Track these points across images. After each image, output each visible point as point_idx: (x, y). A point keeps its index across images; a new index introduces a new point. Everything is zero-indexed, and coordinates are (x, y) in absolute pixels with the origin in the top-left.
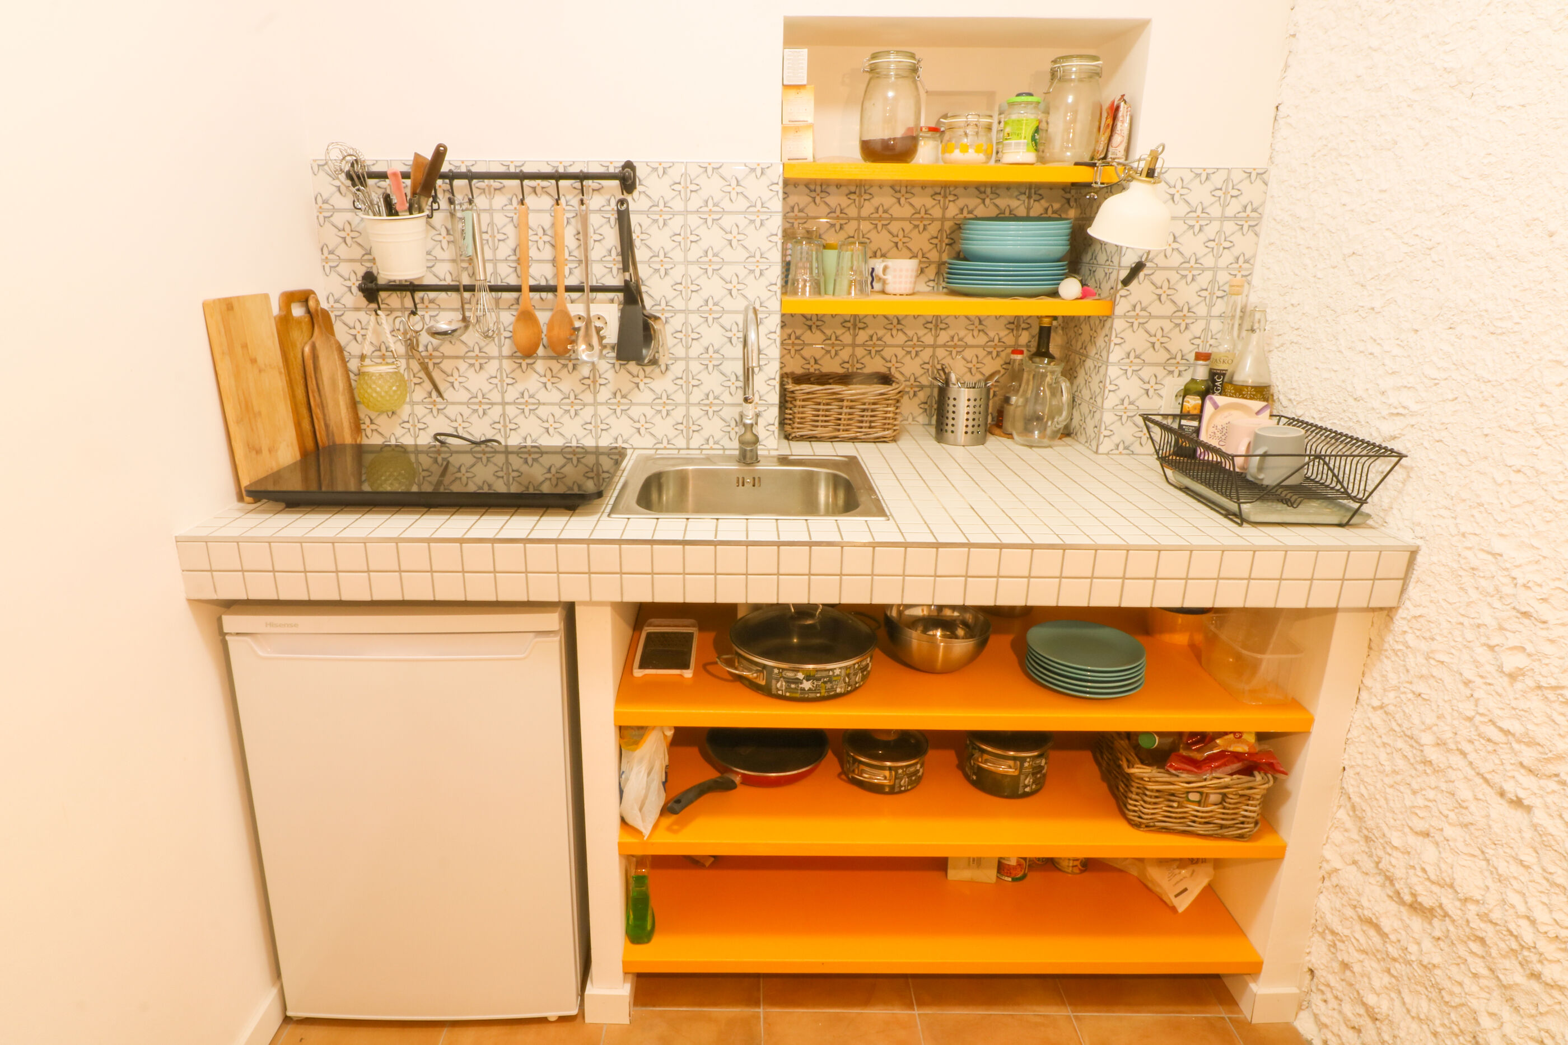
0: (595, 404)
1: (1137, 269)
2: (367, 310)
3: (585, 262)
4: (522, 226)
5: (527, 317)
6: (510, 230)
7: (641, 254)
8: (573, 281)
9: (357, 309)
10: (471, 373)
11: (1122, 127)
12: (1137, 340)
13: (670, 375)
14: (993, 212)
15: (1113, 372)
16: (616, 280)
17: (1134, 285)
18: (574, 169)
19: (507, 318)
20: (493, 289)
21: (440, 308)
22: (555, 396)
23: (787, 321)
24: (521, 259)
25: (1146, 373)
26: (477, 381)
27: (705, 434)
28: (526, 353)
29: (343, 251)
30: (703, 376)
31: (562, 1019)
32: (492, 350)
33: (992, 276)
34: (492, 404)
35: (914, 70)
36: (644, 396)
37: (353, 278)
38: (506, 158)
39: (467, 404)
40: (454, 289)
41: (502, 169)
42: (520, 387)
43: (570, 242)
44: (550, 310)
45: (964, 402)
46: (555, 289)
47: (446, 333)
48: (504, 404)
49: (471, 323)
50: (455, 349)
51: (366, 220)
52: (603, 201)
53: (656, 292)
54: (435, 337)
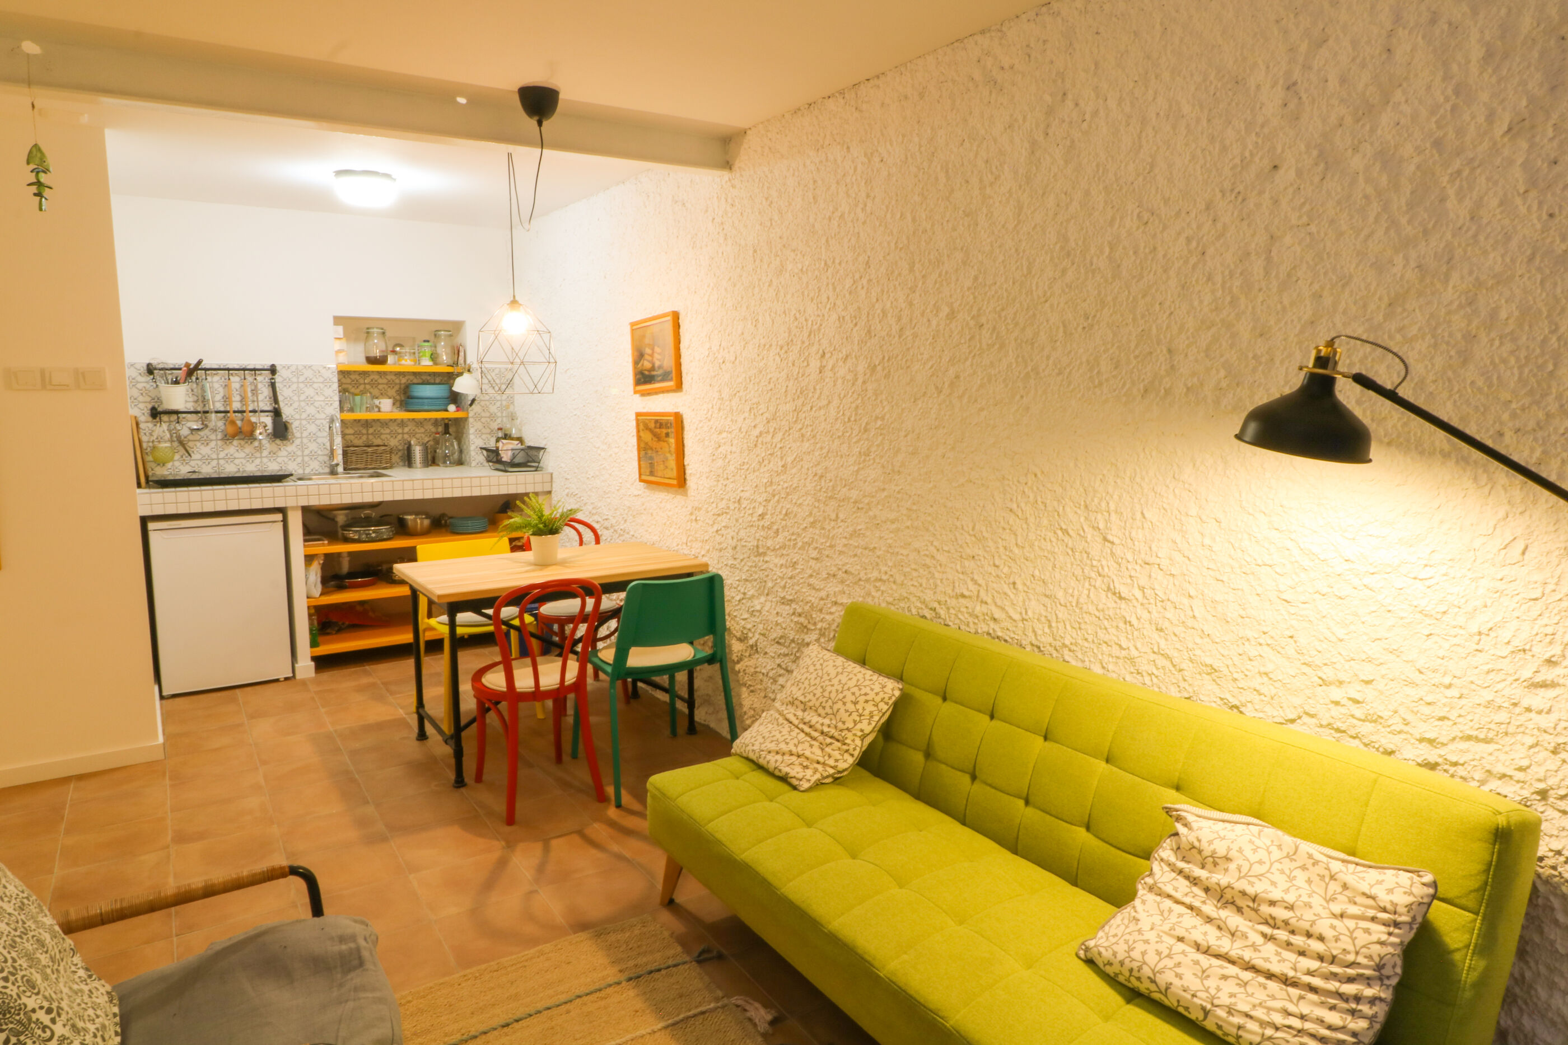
0: (261, 457)
1: (473, 401)
2: (152, 422)
3: (255, 401)
4: (228, 386)
5: (233, 423)
6: (221, 390)
7: (280, 398)
8: (251, 408)
9: (147, 422)
10: (202, 447)
11: (462, 354)
12: (478, 425)
13: (294, 445)
14: (420, 381)
15: (472, 437)
16: (268, 408)
17: (474, 406)
18: (252, 367)
19: (220, 424)
20: (217, 412)
21: (188, 421)
22: (242, 455)
23: (343, 422)
24: (227, 399)
25: (484, 436)
26: (205, 450)
28: (228, 438)
29: (141, 399)
30: (309, 444)
31: (286, 679)
32: (213, 437)
33: (423, 404)
34: (213, 459)
35: (384, 333)
36: (283, 453)
37: (146, 409)
38: (220, 362)
39: (202, 460)
40: (196, 412)
41: (217, 367)
42: (226, 452)
43: (250, 394)
44: (242, 420)
45: (418, 452)
46: (244, 412)
47: (198, 429)
48: (218, 459)
49: (206, 426)
50: (197, 437)
51: (162, 385)
52: (263, 379)
53: (287, 412)
54: (187, 432)
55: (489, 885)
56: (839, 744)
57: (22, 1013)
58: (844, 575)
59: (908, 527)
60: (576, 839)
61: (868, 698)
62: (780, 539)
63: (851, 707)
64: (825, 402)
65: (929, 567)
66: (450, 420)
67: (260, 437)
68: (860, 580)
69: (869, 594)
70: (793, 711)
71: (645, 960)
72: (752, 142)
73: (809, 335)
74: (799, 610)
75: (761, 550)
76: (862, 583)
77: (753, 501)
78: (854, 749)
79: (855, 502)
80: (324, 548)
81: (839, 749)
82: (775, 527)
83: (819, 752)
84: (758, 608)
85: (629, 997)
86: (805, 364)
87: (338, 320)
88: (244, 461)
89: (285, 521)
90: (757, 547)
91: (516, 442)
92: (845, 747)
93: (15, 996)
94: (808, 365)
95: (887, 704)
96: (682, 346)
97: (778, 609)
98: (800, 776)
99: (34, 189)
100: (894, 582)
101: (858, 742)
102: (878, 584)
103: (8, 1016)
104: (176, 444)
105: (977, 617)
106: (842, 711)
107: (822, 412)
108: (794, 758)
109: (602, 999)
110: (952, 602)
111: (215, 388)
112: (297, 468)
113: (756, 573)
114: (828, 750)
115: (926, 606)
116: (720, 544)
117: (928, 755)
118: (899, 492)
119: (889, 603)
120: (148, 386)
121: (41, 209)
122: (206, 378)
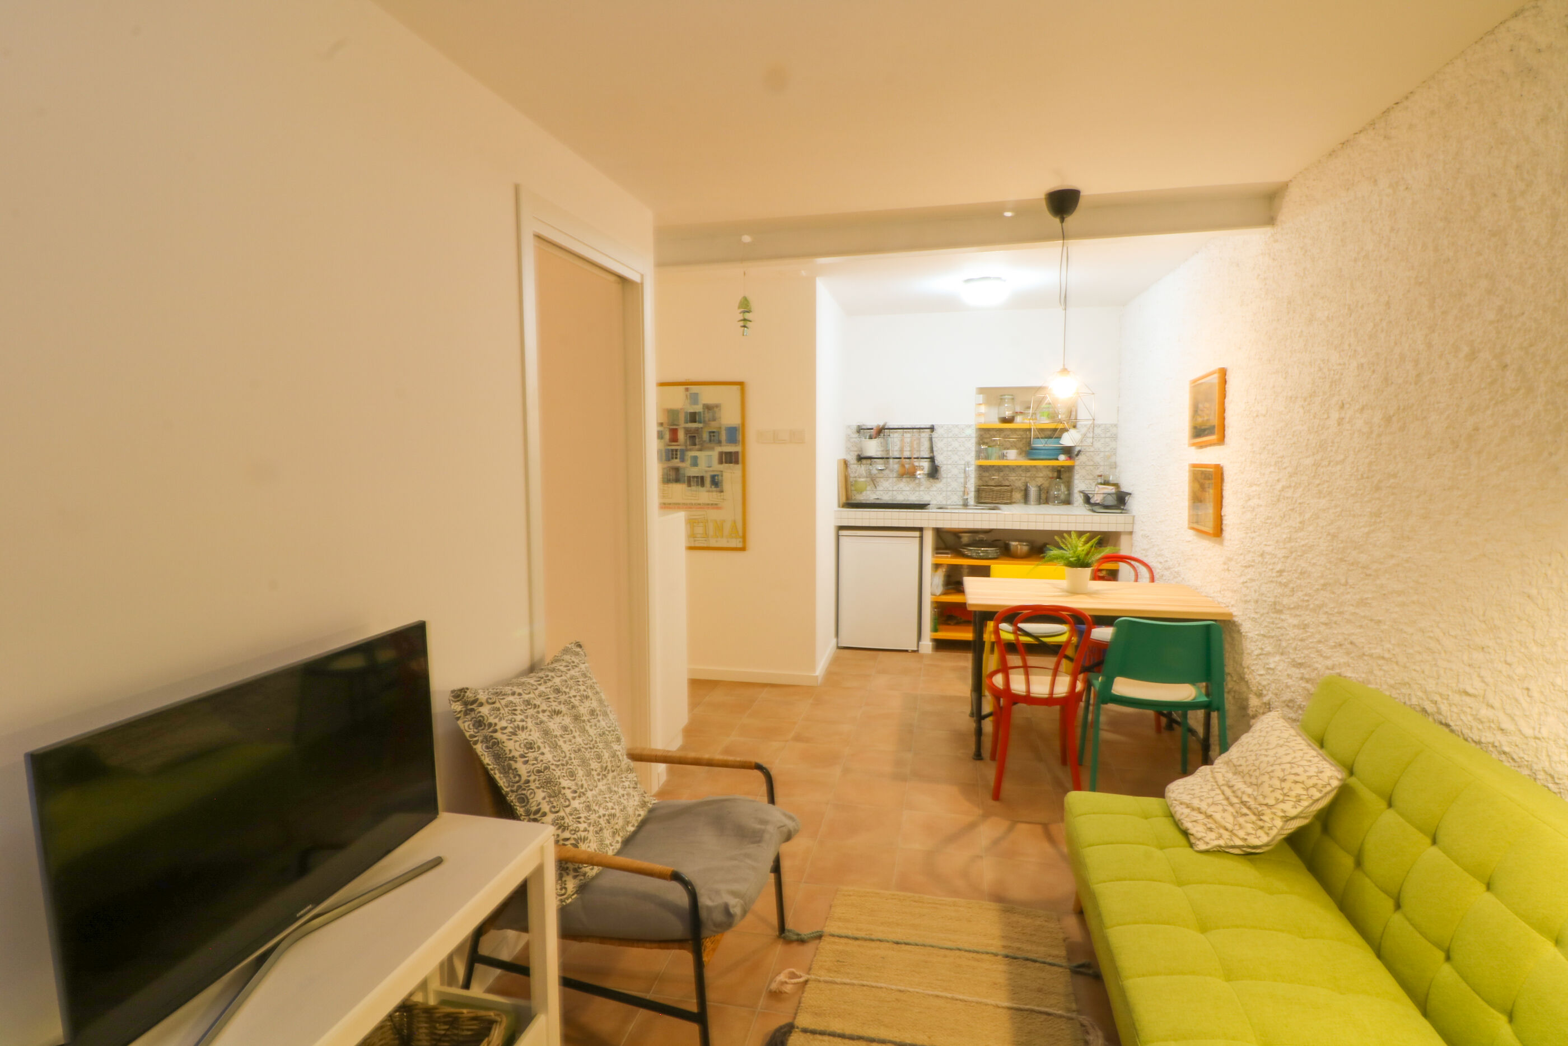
0: (918, 491)
2: (858, 464)
3: (919, 451)
4: (902, 441)
5: (903, 466)
6: (899, 443)
7: (935, 449)
8: (915, 456)
9: (854, 464)
10: (884, 482)
12: (1084, 472)
13: (942, 483)
14: (1040, 436)
15: (1076, 482)
16: (928, 456)
17: (1080, 457)
18: (919, 427)
19: (896, 467)
20: (894, 458)
21: (877, 464)
22: (908, 489)
23: (978, 467)
24: (902, 450)
25: (1087, 482)
26: (886, 484)
27: (952, 499)
28: (900, 476)
29: (855, 449)
30: (952, 483)
31: (913, 651)
32: (891, 476)
33: (1041, 454)
34: (890, 490)
35: (1014, 399)
36: (934, 489)
37: (854, 456)
38: (899, 424)
39: (883, 490)
40: (883, 458)
41: (897, 427)
42: (898, 486)
43: (916, 446)
44: (909, 464)
45: (1033, 491)
46: (911, 458)
47: (883, 470)
48: (893, 491)
49: (887, 468)
50: (881, 475)
51: (864, 440)
52: (926, 434)
53: (939, 459)
54: (876, 472)
55: (953, 838)
56: (1254, 818)
57: (557, 786)
58: (1349, 646)
59: (1413, 602)
60: (1039, 829)
61: (1297, 778)
62: (1295, 599)
63: (1277, 783)
64: (1342, 457)
65: (1433, 652)
66: (1062, 467)
67: (920, 477)
68: (1364, 654)
69: (1371, 672)
70: (1223, 770)
71: (1029, 948)
72: (1294, 194)
73: (1331, 386)
74: (1307, 676)
75: (1278, 607)
76: (1366, 658)
77: (1275, 556)
78: (1270, 828)
79: (1363, 568)
80: (949, 560)
81: (1253, 823)
82: (1291, 585)
83: (1231, 819)
84: (1272, 666)
85: (998, 971)
86: (1326, 416)
87: (982, 390)
88: (909, 493)
89: (921, 537)
90: (1275, 603)
91: (1112, 487)
92: (1261, 823)
93: (557, 777)
94: (1328, 417)
95: (1321, 791)
96: (1227, 400)
97: (1289, 672)
98: (1199, 835)
99: (742, 323)
100: (1397, 663)
101: (1279, 823)
102: (1381, 662)
103: (549, 785)
104: (869, 479)
105: (1482, 722)
106: (1266, 785)
107: (1339, 467)
108: (1201, 817)
109: (978, 960)
110: (1456, 698)
111: (896, 444)
112: (937, 499)
113: (1273, 630)
114: (1241, 820)
115: (1428, 698)
116: (1245, 595)
117: (1359, 863)
118: (1407, 561)
119: (1392, 686)
120: (857, 441)
121: (743, 335)
122: (889, 435)
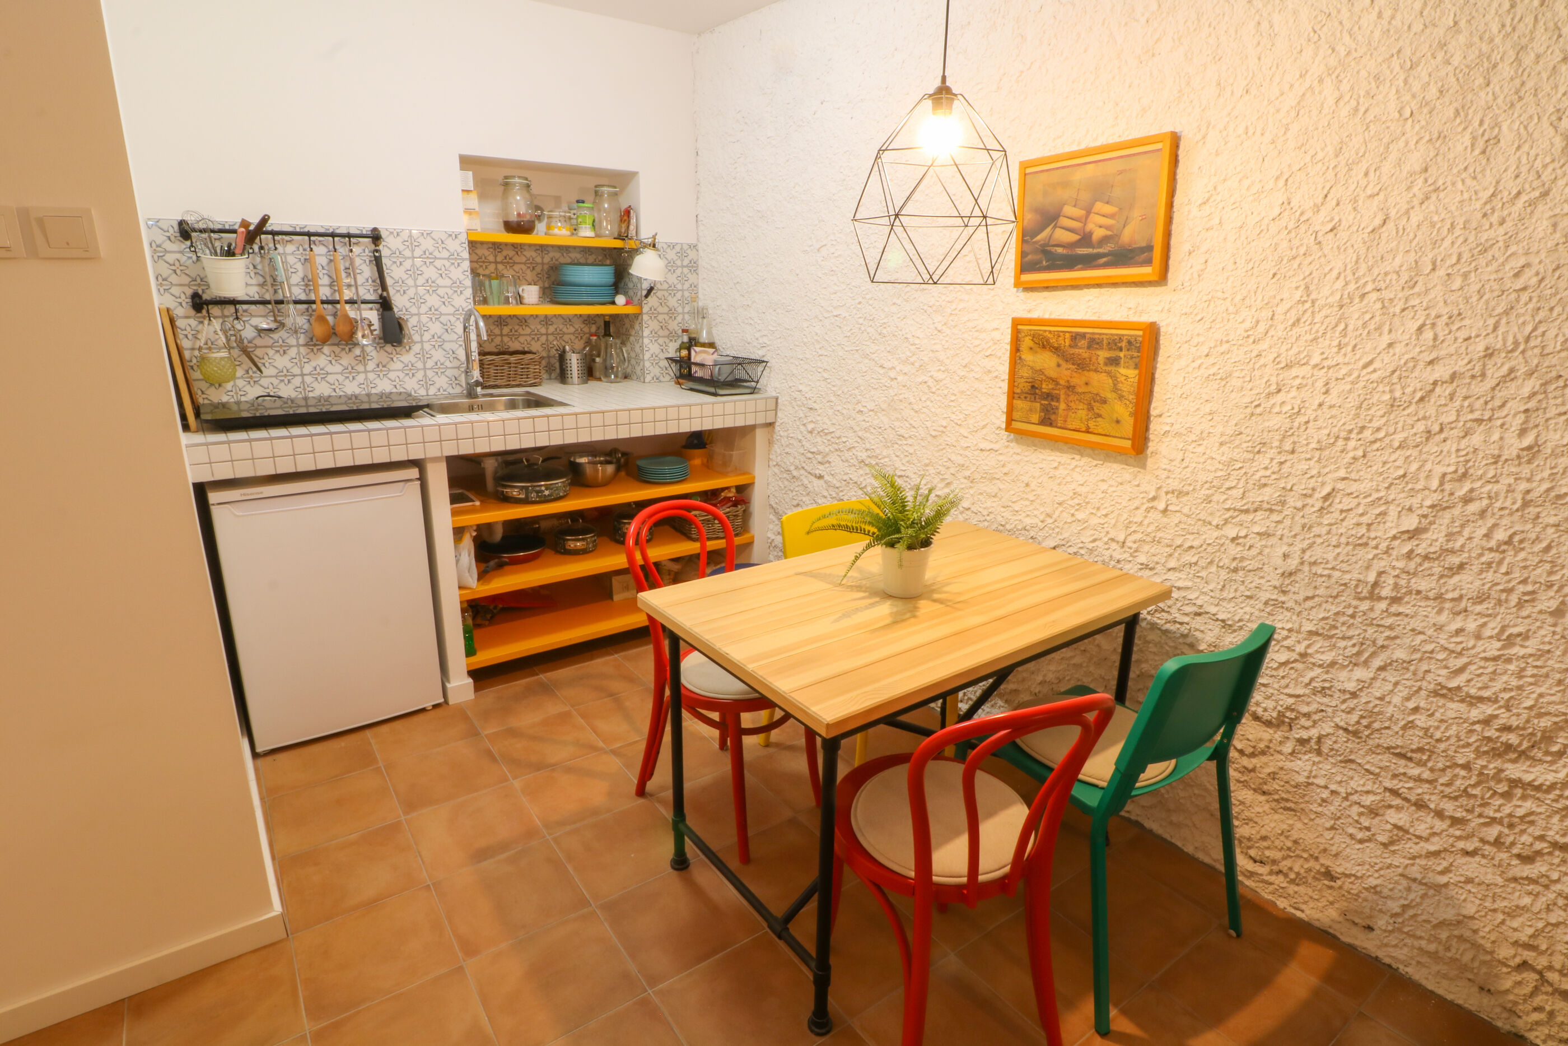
0: (366, 372)
1: (650, 290)
2: (194, 318)
3: (355, 285)
4: (309, 261)
5: (322, 319)
6: (299, 266)
7: (389, 281)
8: (347, 297)
9: (188, 318)
10: (277, 357)
12: (654, 325)
13: (412, 353)
14: (576, 260)
15: (645, 341)
16: (372, 295)
17: (651, 296)
18: (344, 231)
19: (301, 321)
20: (297, 302)
21: (251, 315)
22: (338, 368)
24: (309, 283)
25: (662, 341)
26: (282, 362)
27: (437, 386)
28: (315, 343)
29: (174, 279)
30: (433, 352)
31: (436, 707)
32: (291, 342)
33: (578, 294)
34: (294, 376)
35: (528, 185)
36: (398, 365)
37: (183, 296)
38: (294, 222)
39: (276, 376)
40: (264, 302)
41: (290, 229)
42: (313, 364)
43: (344, 275)
44: (335, 315)
45: (573, 359)
46: (338, 302)
47: (270, 330)
48: (302, 375)
50: (267, 341)
51: (207, 257)
52: (362, 251)
53: (399, 303)
54: (254, 334)
67: (365, 342)
80: (479, 514)
87: (466, 163)
88: (341, 378)
89: (423, 480)
91: (713, 351)
96: (1180, 199)
104: (236, 352)
111: (289, 264)
112: (417, 387)
120: (183, 259)
122: (276, 249)
